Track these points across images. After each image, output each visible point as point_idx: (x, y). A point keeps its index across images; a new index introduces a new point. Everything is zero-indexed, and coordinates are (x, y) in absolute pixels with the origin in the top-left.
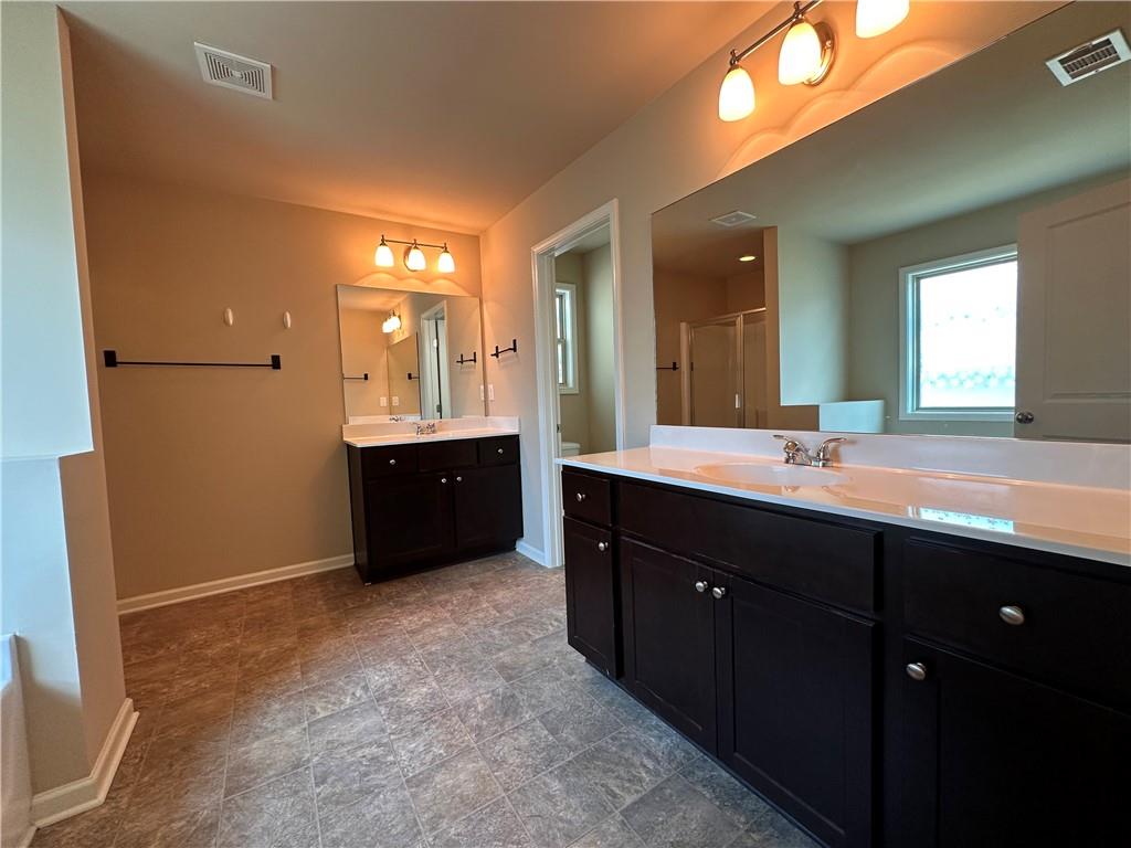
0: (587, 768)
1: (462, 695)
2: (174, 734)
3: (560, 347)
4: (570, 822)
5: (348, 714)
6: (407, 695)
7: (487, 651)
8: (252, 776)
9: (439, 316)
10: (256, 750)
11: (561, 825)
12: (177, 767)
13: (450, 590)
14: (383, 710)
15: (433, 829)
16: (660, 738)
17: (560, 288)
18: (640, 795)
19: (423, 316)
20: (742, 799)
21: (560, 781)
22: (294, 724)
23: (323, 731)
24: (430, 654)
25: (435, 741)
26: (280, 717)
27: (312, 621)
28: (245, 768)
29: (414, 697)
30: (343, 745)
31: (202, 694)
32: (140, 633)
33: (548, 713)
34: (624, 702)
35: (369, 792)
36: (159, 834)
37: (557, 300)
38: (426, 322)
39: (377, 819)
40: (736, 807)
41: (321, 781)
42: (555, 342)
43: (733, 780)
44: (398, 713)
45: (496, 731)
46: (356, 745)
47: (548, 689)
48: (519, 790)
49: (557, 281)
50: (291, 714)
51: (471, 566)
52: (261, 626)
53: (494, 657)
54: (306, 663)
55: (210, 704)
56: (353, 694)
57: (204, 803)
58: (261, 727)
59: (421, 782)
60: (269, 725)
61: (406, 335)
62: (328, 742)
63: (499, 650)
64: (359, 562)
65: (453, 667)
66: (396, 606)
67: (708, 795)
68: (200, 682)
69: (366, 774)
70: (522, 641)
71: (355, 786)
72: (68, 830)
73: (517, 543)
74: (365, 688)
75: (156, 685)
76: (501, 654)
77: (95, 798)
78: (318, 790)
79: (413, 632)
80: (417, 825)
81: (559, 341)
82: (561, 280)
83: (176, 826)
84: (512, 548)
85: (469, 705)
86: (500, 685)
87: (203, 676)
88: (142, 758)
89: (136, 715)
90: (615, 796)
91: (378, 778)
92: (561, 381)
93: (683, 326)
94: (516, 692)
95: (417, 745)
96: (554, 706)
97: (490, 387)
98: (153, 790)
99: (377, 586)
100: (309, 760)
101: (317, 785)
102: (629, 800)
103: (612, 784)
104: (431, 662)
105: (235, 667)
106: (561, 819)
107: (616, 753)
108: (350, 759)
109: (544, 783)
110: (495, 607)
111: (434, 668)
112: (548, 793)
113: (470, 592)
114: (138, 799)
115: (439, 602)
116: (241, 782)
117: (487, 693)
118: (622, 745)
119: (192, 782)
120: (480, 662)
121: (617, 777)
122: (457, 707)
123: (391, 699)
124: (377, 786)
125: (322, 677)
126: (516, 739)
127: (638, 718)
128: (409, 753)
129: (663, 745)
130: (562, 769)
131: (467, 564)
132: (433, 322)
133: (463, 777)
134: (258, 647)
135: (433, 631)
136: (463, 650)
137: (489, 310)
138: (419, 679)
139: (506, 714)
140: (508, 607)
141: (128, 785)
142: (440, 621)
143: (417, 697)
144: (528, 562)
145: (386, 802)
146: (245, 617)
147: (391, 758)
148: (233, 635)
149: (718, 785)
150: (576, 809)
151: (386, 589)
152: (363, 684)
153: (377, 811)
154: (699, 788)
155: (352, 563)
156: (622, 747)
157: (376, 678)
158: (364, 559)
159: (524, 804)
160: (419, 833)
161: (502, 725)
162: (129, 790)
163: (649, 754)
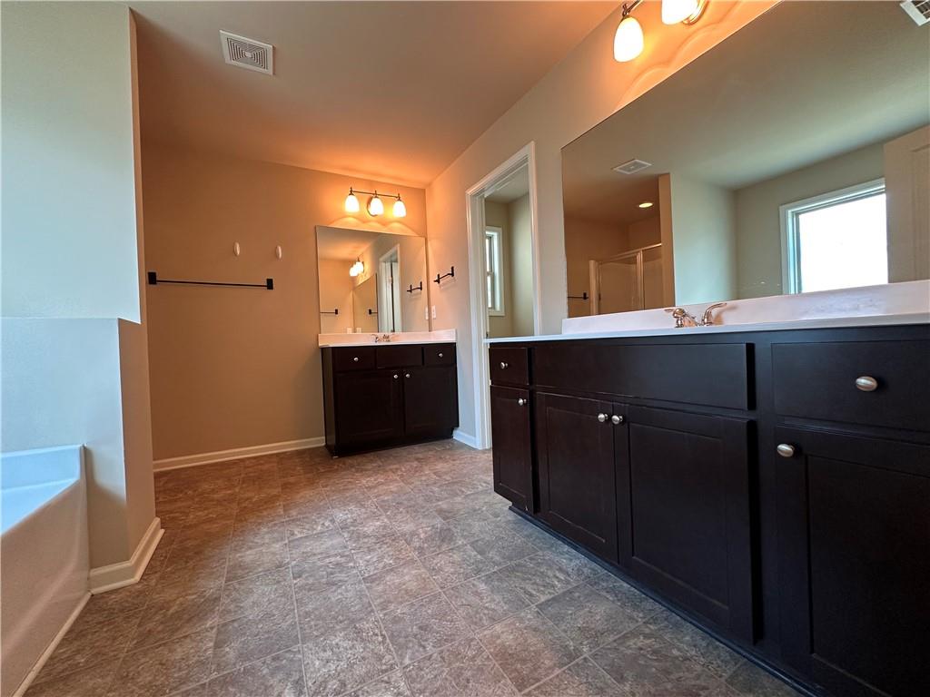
0: (508, 576)
1: (408, 527)
2: (189, 544)
3: (489, 279)
4: (493, 610)
5: (319, 535)
6: (364, 526)
7: (428, 499)
8: (247, 571)
9: (393, 258)
10: (249, 556)
11: (486, 612)
12: (191, 564)
13: (399, 463)
14: (346, 535)
15: (384, 609)
16: (571, 560)
17: (489, 230)
18: (552, 596)
19: (381, 259)
20: (641, 602)
21: (486, 584)
22: (278, 541)
23: (299, 546)
24: (383, 501)
25: (386, 556)
26: (267, 536)
27: (292, 480)
28: (240, 566)
29: (371, 527)
30: (315, 555)
31: (211, 521)
32: (166, 483)
33: (477, 541)
34: (540, 536)
35: (334, 584)
36: (178, 602)
37: (487, 241)
38: (383, 264)
39: (339, 601)
40: (635, 607)
41: (298, 575)
42: (485, 274)
43: (633, 589)
44: (359, 537)
45: (435, 551)
46: (324, 555)
47: (477, 526)
48: (452, 589)
49: (487, 225)
50: (276, 535)
51: (416, 448)
52: (254, 481)
53: (434, 505)
54: (288, 504)
55: (215, 527)
56: (323, 524)
57: (211, 586)
58: (252, 542)
59: (376, 579)
60: (259, 541)
61: (368, 276)
62: (303, 553)
63: (438, 501)
64: (329, 443)
65: (401, 510)
66: (357, 472)
67: (611, 598)
68: (209, 513)
69: (332, 574)
70: (457, 495)
71: (324, 580)
72: (113, 597)
73: (454, 432)
74: (333, 521)
75: (177, 515)
76: (440, 503)
77: (133, 577)
78: (295, 582)
79: (370, 488)
80: (371, 606)
81: (488, 274)
82: (490, 223)
83: (190, 597)
84: (450, 436)
85: (413, 534)
86: (439, 522)
87: (210, 511)
88: (166, 557)
89: (162, 531)
90: (531, 595)
91: (342, 576)
92: (490, 305)
93: (592, 263)
94: (451, 527)
95: (373, 557)
96: (482, 536)
97: (433, 308)
98: (173, 576)
99: (342, 459)
100: (288, 563)
101: (295, 578)
102: (543, 599)
103: (529, 588)
104: (384, 507)
105: (235, 505)
106: (487, 608)
107: (533, 568)
108: (319, 563)
109: (474, 585)
110: (435, 473)
111: (386, 511)
112: (477, 592)
113: (415, 464)
114: (163, 581)
115: (391, 470)
116: (237, 574)
117: (428, 527)
118: (539, 563)
119: (201, 573)
120: (423, 507)
121: (533, 584)
122: (404, 535)
123: (352, 528)
124: (340, 581)
125: (299, 514)
126: (450, 556)
127: (552, 546)
128: (365, 562)
129: (573, 564)
130: (489, 577)
131: (413, 446)
132: (388, 265)
133: (409, 577)
134: (253, 494)
135: (385, 487)
136: (409, 500)
137: (433, 246)
138: (375, 516)
139: (443, 541)
140: (446, 473)
141: (156, 572)
142: (392, 481)
143: (372, 528)
144: (463, 446)
145: (347, 591)
146: (243, 476)
147: (351, 564)
148: (234, 486)
149: (620, 591)
150: (499, 603)
151: (349, 461)
152: (330, 518)
153: (340, 597)
154: (604, 593)
155: (324, 444)
156: (539, 564)
157: (340, 515)
158: (333, 442)
159: (457, 597)
160: (372, 611)
161: (439, 547)
162: (157, 575)
163: (560, 570)
